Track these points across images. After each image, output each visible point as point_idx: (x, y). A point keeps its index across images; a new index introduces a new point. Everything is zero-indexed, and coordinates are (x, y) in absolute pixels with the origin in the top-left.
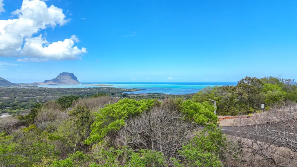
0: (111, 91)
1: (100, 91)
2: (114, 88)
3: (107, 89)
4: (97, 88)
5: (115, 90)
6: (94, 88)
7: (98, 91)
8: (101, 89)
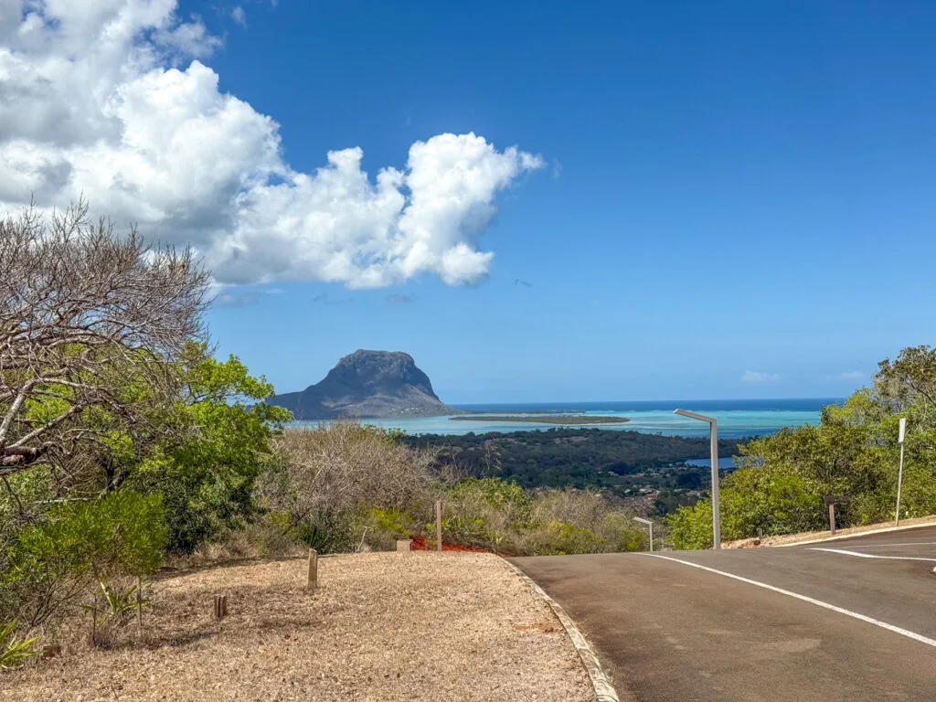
0: (612, 454)
1: (553, 451)
2: (633, 436)
3: (589, 439)
4: (536, 437)
5: (634, 446)
6: (518, 435)
7: (537, 449)
8: (557, 441)
